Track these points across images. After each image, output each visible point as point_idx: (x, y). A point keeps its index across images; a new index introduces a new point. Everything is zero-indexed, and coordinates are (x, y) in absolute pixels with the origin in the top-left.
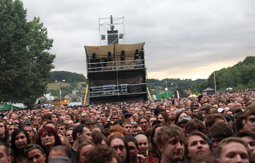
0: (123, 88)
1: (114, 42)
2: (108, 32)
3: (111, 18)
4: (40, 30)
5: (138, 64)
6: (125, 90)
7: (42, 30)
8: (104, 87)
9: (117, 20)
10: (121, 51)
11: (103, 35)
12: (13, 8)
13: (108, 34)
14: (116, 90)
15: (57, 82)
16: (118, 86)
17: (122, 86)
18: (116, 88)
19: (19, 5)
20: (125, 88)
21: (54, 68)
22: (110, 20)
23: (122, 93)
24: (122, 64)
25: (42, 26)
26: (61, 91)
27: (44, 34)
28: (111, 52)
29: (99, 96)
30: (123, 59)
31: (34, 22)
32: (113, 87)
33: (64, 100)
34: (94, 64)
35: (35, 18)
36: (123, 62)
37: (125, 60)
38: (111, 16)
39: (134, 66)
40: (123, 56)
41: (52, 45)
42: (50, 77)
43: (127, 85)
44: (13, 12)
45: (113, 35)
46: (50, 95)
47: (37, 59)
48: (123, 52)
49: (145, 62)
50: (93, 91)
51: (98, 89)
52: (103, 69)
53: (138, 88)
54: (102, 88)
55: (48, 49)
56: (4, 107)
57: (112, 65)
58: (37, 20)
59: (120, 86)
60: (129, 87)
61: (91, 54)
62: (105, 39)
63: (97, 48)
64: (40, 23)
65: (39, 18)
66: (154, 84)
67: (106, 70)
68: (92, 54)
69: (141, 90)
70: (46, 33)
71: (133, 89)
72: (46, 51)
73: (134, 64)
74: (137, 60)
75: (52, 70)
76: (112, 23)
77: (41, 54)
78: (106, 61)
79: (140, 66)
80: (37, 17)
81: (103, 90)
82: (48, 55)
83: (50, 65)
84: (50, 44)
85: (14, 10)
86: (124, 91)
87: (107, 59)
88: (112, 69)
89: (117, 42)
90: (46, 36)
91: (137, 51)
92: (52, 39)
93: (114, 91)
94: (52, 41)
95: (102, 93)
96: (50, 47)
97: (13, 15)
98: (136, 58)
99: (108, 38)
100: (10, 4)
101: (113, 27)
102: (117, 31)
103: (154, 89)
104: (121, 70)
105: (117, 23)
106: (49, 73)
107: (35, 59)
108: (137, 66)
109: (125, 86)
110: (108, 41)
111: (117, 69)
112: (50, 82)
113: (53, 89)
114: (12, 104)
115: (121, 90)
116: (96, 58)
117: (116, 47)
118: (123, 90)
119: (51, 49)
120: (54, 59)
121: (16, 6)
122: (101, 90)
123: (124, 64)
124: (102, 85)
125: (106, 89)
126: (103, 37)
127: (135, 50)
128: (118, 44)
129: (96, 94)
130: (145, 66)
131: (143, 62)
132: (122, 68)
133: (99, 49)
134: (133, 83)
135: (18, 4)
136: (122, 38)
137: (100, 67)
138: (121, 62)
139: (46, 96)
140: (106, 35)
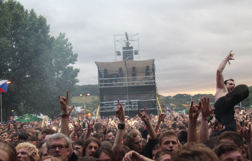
0: (133, 104)
1: (129, 58)
2: (124, 48)
3: (126, 34)
4: (65, 46)
5: (149, 80)
6: (136, 105)
7: (67, 45)
8: (115, 103)
9: (132, 37)
10: (132, 67)
11: (118, 52)
12: (36, 24)
13: (123, 50)
14: (127, 106)
15: (82, 96)
16: (128, 101)
17: (133, 102)
18: (127, 104)
19: (42, 22)
20: (136, 104)
21: (79, 82)
22: (125, 37)
23: (133, 108)
24: (133, 79)
25: (67, 41)
26: (85, 105)
27: (69, 49)
28: (122, 68)
29: (109, 111)
30: (134, 75)
31: (59, 37)
32: (124, 102)
33: (88, 114)
34: (106, 80)
35: (61, 34)
36: (134, 78)
37: (136, 76)
38: (126, 33)
39: (145, 82)
40: (134, 72)
41: (76, 59)
42: (75, 91)
43: (137, 100)
44: (36, 28)
45: (128, 51)
46: (82, 108)
47: (62, 73)
48: (134, 68)
49: (156, 79)
50: (105, 106)
51: (108, 104)
52: (114, 84)
53: (149, 104)
54: (113, 103)
55: (73, 63)
56: (30, 119)
57: (123, 81)
58: (62, 36)
59: (131, 102)
60: (140, 102)
61: (102, 70)
62: (120, 55)
63: (108, 64)
64: (65, 38)
65: (64, 34)
66: (186, 99)
67: (117, 85)
68: (104, 70)
69: (152, 106)
70: (71, 48)
71: (143, 105)
72: (70, 65)
73: (145, 79)
74: (148, 76)
75: (77, 84)
76: (127, 39)
77: (66, 68)
78: (117, 76)
79: (150, 82)
80: (62, 33)
81: (114, 106)
82: (71, 70)
83: (75, 79)
84: (74, 59)
85: (37, 27)
86: (135, 107)
87: (118, 74)
88: (124, 84)
89: (132, 58)
90: (71, 50)
91: (148, 67)
92: (76, 54)
93: (125, 106)
94: (76, 56)
95: (113, 108)
96: (74, 61)
97: (36, 31)
98: (147, 74)
99: (123, 54)
100: (34, 20)
101: (128, 44)
102: (132, 48)
103: (186, 104)
104: (132, 85)
105: (132, 39)
106: (73, 87)
107: (60, 73)
108: (148, 82)
109: (136, 102)
110: (123, 57)
111: (127, 85)
112: (74, 96)
113: (86, 103)
114: (37, 116)
115: (132, 106)
116: (107, 74)
117: (127, 63)
118: (133, 106)
119: (75, 63)
120: (78, 73)
121: (40, 22)
122: (111, 105)
123: (135, 80)
124: (113, 100)
125: (117, 104)
126: (118, 54)
127: (146, 67)
128: (133, 60)
129: (108, 108)
130: (156, 82)
131: (154, 78)
132: (133, 84)
133: (110, 65)
134: (145, 99)
135: (41, 20)
136: (137, 54)
137: (112, 82)
138: (132, 78)
139: (77, 109)
140: (121, 51)
